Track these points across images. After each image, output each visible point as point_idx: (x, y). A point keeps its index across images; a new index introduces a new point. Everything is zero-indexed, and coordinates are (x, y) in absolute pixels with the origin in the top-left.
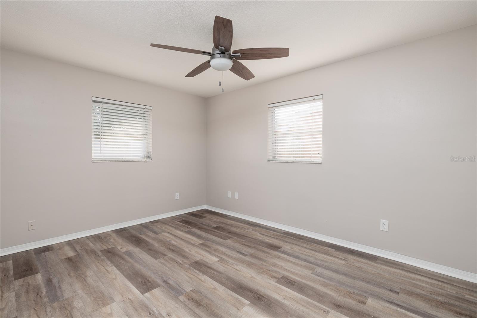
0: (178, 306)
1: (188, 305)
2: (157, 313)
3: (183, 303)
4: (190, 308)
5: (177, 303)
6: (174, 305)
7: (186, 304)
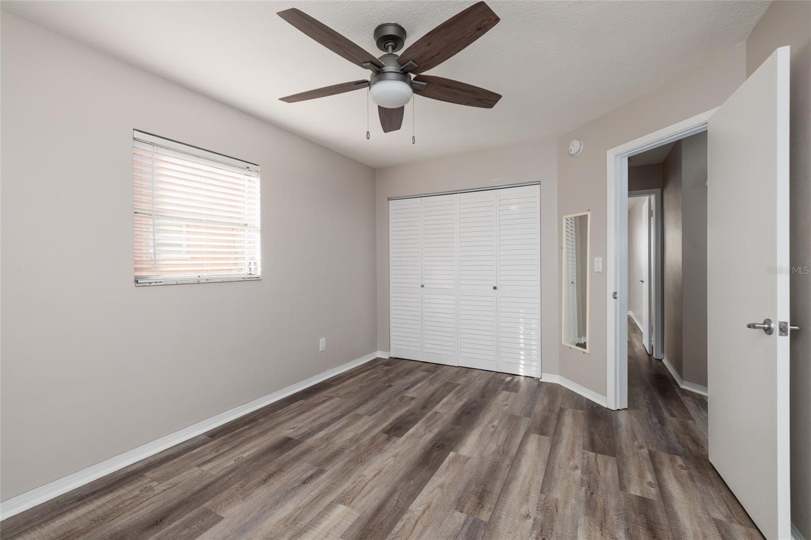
0: (504, 513)
1: (494, 503)
2: (535, 532)
3: (494, 510)
4: (498, 499)
5: (500, 517)
6: (506, 519)
7: (493, 507)
